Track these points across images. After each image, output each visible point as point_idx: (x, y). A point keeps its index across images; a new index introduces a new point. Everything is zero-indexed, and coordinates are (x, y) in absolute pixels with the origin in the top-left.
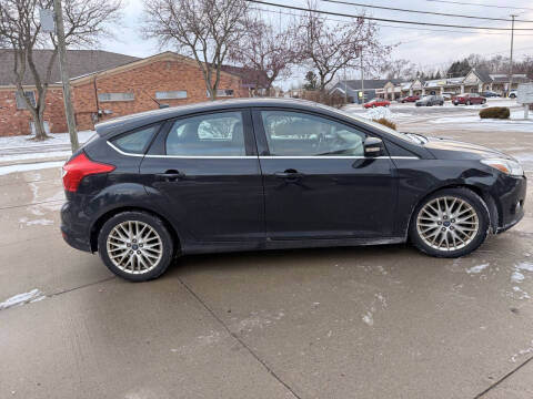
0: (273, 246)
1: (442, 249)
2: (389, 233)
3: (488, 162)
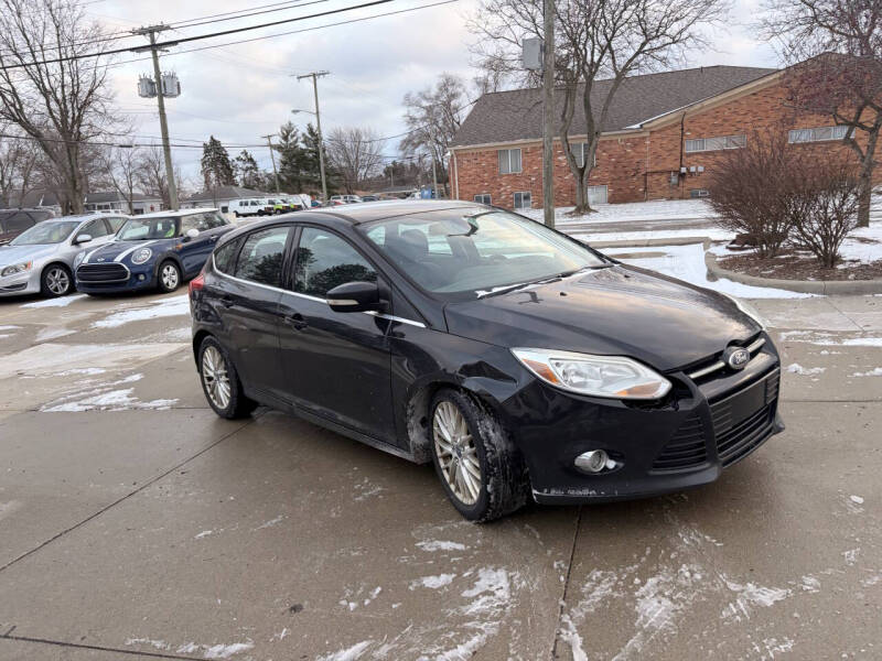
1: (457, 494)
3: (523, 355)
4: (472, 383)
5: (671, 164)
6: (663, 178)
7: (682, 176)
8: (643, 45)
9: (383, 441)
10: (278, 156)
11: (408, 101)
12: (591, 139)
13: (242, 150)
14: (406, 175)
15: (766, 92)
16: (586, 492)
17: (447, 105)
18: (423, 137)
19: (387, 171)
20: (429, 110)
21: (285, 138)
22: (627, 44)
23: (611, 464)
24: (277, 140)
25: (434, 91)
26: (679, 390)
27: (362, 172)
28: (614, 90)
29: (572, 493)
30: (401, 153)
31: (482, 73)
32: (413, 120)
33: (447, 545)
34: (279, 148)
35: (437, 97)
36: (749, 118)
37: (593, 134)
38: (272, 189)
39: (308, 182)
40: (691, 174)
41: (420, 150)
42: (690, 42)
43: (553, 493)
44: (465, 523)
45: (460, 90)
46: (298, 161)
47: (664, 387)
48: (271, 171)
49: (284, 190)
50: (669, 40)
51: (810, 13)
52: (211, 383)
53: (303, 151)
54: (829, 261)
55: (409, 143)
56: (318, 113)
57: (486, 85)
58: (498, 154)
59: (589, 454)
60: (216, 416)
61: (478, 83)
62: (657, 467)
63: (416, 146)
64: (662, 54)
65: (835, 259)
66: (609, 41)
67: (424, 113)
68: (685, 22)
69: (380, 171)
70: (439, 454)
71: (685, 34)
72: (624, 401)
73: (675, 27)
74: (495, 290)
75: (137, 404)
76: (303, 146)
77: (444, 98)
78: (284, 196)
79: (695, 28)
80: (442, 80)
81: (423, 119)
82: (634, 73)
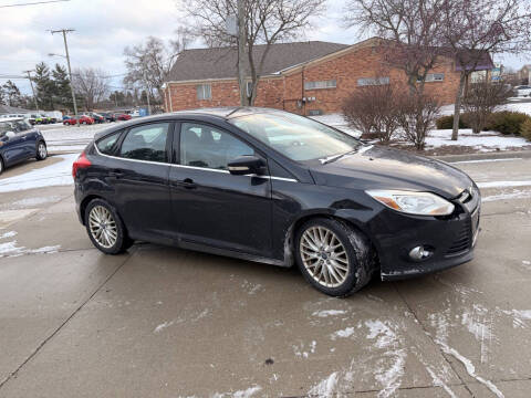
0: (184, 245)
1: (321, 283)
2: (269, 254)
3: (373, 194)
4: (342, 213)
5: (298, 96)
6: (294, 104)
7: (304, 102)
8: (282, 26)
9: (261, 255)
10: (35, 84)
11: (127, 52)
12: (254, 80)
13: (7, 80)
14: (125, 100)
15: (346, 57)
16: (413, 271)
17: (153, 56)
18: (139, 76)
19: (112, 97)
20: (142, 59)
21: (40, 73)
22: (273, 24)
23: (426, 254)
24: (33, 74)
25: (144, 47)
26: (459, 209)
27: (96, 97)
28: (266, 51)
29: (406, 272)
30: (124, 86)
31: (175, 38)
32: (131, 65)
33: (332, 312)
34: (35, 80)
35: (147, 51)
36: (337, 71)
37: (255, 77)
38: (32, 107)
39: (58, 103)
40: (309, 102)
41: (137, 84)
42: (307, 26)
43: (395, 273)
44: (331, 299)
45: (161, 47)
46: (50, 89)
47: (450, 208)
48: (31, 95)
49: (42, 109)
50: (295, 24)
51: (368, 14)
52: (97, 231)
53: (53, 82)
54: (420, 147)
55: (129, 79)
56: (67, 56)
57: (177, 44)
58: (197, 87)
59: (417, 249)
60: (100, 253)
61: (172, 43)
62: (449, 252)
63: (134, 81)
64: (292, 32)
65: (423, 146)
66: (262, 22)
67: (138, 61)
68: (304, 15)
69: (107, 97)
70: (304, 259)
71: (305, 21)
72: (435, 216)
73: (299, 17)
74: (329, 159)
75: (29, 251)
76: (54, 79)
77: (151, 52)
78: (43, 112)
79: (309, 18)
80: (149, 40)
81: (138, 65)
82: (278, 42)
